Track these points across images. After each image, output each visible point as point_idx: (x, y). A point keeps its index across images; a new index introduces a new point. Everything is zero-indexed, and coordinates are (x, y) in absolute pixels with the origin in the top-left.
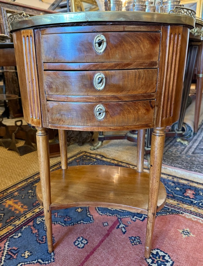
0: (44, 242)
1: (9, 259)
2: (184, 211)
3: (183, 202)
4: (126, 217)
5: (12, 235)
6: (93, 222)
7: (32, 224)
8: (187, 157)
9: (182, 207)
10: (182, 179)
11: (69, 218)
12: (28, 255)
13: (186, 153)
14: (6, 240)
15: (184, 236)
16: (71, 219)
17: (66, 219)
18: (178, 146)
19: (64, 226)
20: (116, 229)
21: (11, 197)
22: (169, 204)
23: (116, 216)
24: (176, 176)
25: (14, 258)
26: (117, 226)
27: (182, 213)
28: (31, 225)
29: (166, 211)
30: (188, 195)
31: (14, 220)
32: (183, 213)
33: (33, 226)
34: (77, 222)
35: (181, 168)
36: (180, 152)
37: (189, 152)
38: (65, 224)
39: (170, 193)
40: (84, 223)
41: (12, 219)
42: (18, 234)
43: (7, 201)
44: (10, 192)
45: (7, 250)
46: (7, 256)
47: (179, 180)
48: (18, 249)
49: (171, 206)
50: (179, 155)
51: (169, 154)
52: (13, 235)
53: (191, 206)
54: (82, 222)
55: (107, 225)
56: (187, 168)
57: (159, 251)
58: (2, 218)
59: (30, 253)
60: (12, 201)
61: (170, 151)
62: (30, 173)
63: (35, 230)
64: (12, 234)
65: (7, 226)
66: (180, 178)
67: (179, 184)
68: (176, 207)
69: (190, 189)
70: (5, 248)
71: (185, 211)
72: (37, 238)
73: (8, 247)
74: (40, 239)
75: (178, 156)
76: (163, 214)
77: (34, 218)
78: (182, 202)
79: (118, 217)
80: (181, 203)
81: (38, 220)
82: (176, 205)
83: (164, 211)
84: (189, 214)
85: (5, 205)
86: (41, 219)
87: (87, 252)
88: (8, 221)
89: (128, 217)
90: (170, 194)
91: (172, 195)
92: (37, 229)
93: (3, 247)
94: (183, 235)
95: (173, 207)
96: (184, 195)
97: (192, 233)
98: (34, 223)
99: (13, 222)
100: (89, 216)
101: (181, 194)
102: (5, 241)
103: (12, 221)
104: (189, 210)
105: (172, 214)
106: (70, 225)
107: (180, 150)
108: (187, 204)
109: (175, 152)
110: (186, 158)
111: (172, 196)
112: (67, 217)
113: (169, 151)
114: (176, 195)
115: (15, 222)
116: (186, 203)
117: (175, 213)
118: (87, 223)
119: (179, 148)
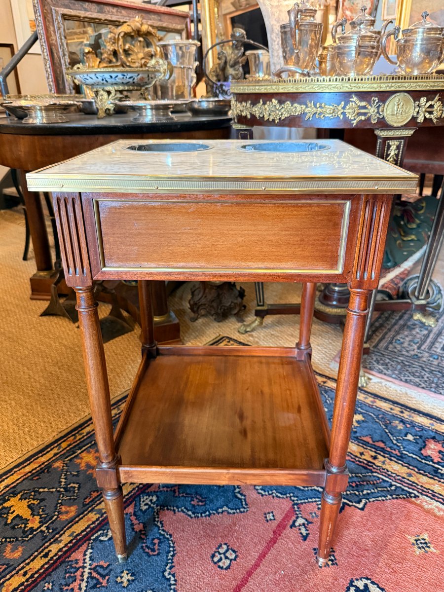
0: (155, 551)
1: (94, 587)
2: (421, 491)
3: (419, 470)
4: (309, 502)
5: (96, 535)
6: (247, 511)
7: (133, 512)
8: (431, 359)
9: (416, 481)
10: (419, 412)
11: (200, 498)
12: (128, 580)
13: (430, 347)
14: (86, 544)
15: (418, 552)
16: (204, 503)
17: (195, 502)
18: (414, 329)
19: (192, 518)
20: (290, 529)
21: (90, 445)
22: (392, 473)
23: (289, 498)
24: (407, 404)
25: (103, 584)
26: (291, 522)
27: (416, 496)
28: (131, 513)
29: (385, 489)
30: (429, 452)
31: (99, 500)
32: (418, 497)
33: (135, 515)
34: (216, 510)
35: (418, 386)
36: (418, 345)
37: (437, 345)
38: (193, 513)
39: (395, 447)
40: (229, 513)
41: (95, 498)
42: (107, 532)
43: (84, 454)
44: (88, 433)
45: (90, 569)
46: (89, 580)
47: (413, 415)
48: (109, 565)
49: (394, 477)
50: (417, 354)
51: (396, 350)
52: (99, 533)
53: (435, 480)
54: (225, 511)
55: (272, 518)
56: (431, 388)
57: (368, 582)
58: (75, 495)
59: (131, 576)
60: (92, 455)
61: (398, 342)
62: (124, 388)
63: (139, 524)
64: (97, 532)
65: (85, 513)
66: (415, 410)
67: (413, 424)
68: (405, 480)
69: (434, 438)
70: (85, 563)
71: (423, 490)
72: (144, 543)
73: (90, 562)
74: (149, 545)
75: (414, 355)
76: (380, 499)
77: (135, 497)
78: (416, 470)
79: (293, 501)
80: (415, 473)
81: (143, 501)
82: (406, 477)
83: (381, 491)
84: (429, 499)
85: (80, 463)
86: (149, 500)
87: (236, 579)
88: (88, 501)
89: (313, 502)
90: (395, 450)
91: (399, 452)
92: (142, 523)
93: (82, 562)
94: (416, 549)
95: (399, 482)
96: (422, 454)
97: (433, 545)
98: (135, 509)
99: (96, 504)
100: (239, 496)
101: (417, 449)
102: (84, 547)
103: (96, 502)
104: (429, 489)
105: (397, 498)
106: (203, 515)
107: (419, 340)
108: (426, 475)
109: (409, 345)
110: (429, 360)
111: (399, 454)
112: (198, 497)
113: (396, 342)
114: (407, 453)
115: (100, 503)
116: (425, 472)
117: (402, 495)
118: (234, 513)
119: (418, 333)
